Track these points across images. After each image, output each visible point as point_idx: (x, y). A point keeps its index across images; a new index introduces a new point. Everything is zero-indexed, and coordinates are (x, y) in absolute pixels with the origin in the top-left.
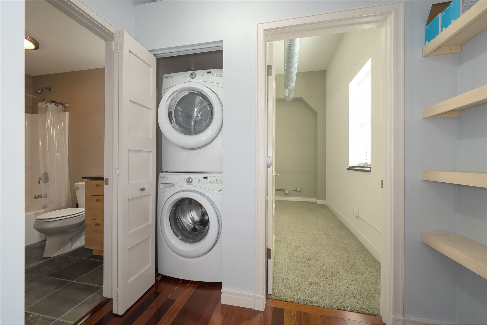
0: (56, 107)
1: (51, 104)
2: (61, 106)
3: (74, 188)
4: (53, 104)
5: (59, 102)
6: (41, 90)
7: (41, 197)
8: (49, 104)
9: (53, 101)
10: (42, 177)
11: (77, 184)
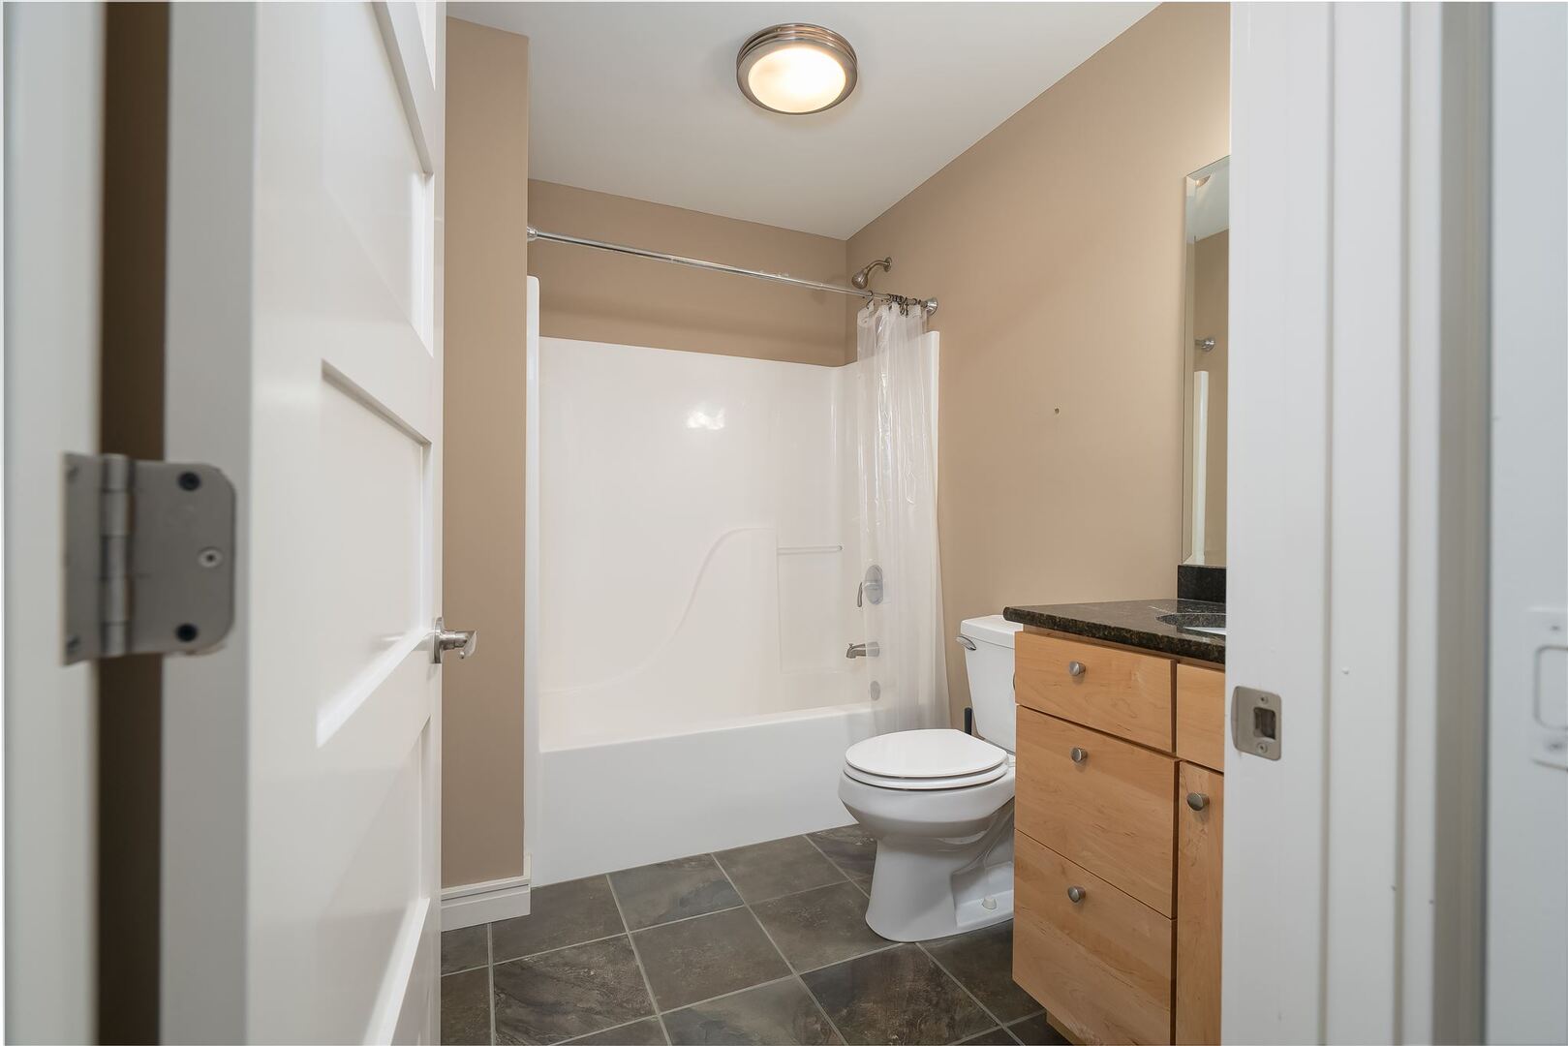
0: (904, 317)
1: (890, 308)
2: (918, 308)
3: (959, 639)
4: (895, 306)
5: (910, 297)
6: (866, 271)
7: (863, 654)
8: (883, 311)
9: (897, 296)
10: (866, 581)
11: (972, 626)
